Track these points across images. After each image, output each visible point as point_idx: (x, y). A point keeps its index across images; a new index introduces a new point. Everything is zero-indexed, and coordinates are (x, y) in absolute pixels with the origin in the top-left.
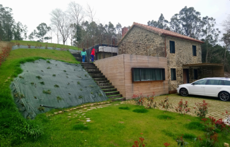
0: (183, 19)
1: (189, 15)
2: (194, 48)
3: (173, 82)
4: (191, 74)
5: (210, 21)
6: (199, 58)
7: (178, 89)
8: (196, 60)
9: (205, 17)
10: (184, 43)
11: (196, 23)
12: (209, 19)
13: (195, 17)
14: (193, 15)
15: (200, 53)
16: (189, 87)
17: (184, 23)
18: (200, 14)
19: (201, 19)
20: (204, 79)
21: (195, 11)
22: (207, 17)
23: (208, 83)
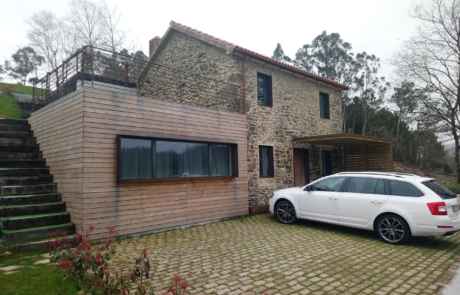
0: (319, 55)
1: (330, 47)
2: (324, 98)
3: (264, 183)
4: (316, 163)
5: (369, 62)
6: (336, 125)
7: (272, 203)
8: (329, 127)
9: (361, 53)
10: (298, 84)
11: (343, 65)
12: (368, 57)
13: (342, 53)
14: (338, 49)
15: (338, 112)
16: (298, 198)
17: (322, 65)
18: (350, 48)
19: (354, 58)
20: (336, 175)
21: (341, 41)
22: (365, 53)
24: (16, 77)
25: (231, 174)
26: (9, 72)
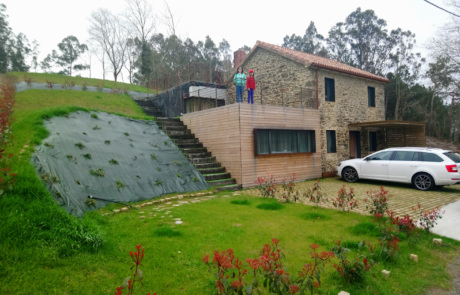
0: (353, 33)
1: (364, 25)
2: (371, 91)
3: (330, 157)
4: (365, 142)
5: (405, 38)
6: (380, 112)
7: (340, 170)
8: (375, 115)
9: (395, 29)
10: (352, 82)
11: (378, 41)
12: (403, 34)
13: (377, 30)
14: (373, 26)
15: (381, 101)
16: (360, 166)
17: (355, 42)
18: (385, 25)
19: (389, 34)
20: (386, 150)
21: (376, 18)
22: (400, 29)
23: (394, 157)
24: (62, 64)
25: (309, 150)
26: (56, 60)
